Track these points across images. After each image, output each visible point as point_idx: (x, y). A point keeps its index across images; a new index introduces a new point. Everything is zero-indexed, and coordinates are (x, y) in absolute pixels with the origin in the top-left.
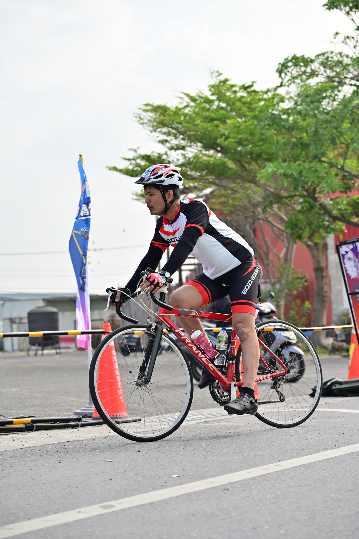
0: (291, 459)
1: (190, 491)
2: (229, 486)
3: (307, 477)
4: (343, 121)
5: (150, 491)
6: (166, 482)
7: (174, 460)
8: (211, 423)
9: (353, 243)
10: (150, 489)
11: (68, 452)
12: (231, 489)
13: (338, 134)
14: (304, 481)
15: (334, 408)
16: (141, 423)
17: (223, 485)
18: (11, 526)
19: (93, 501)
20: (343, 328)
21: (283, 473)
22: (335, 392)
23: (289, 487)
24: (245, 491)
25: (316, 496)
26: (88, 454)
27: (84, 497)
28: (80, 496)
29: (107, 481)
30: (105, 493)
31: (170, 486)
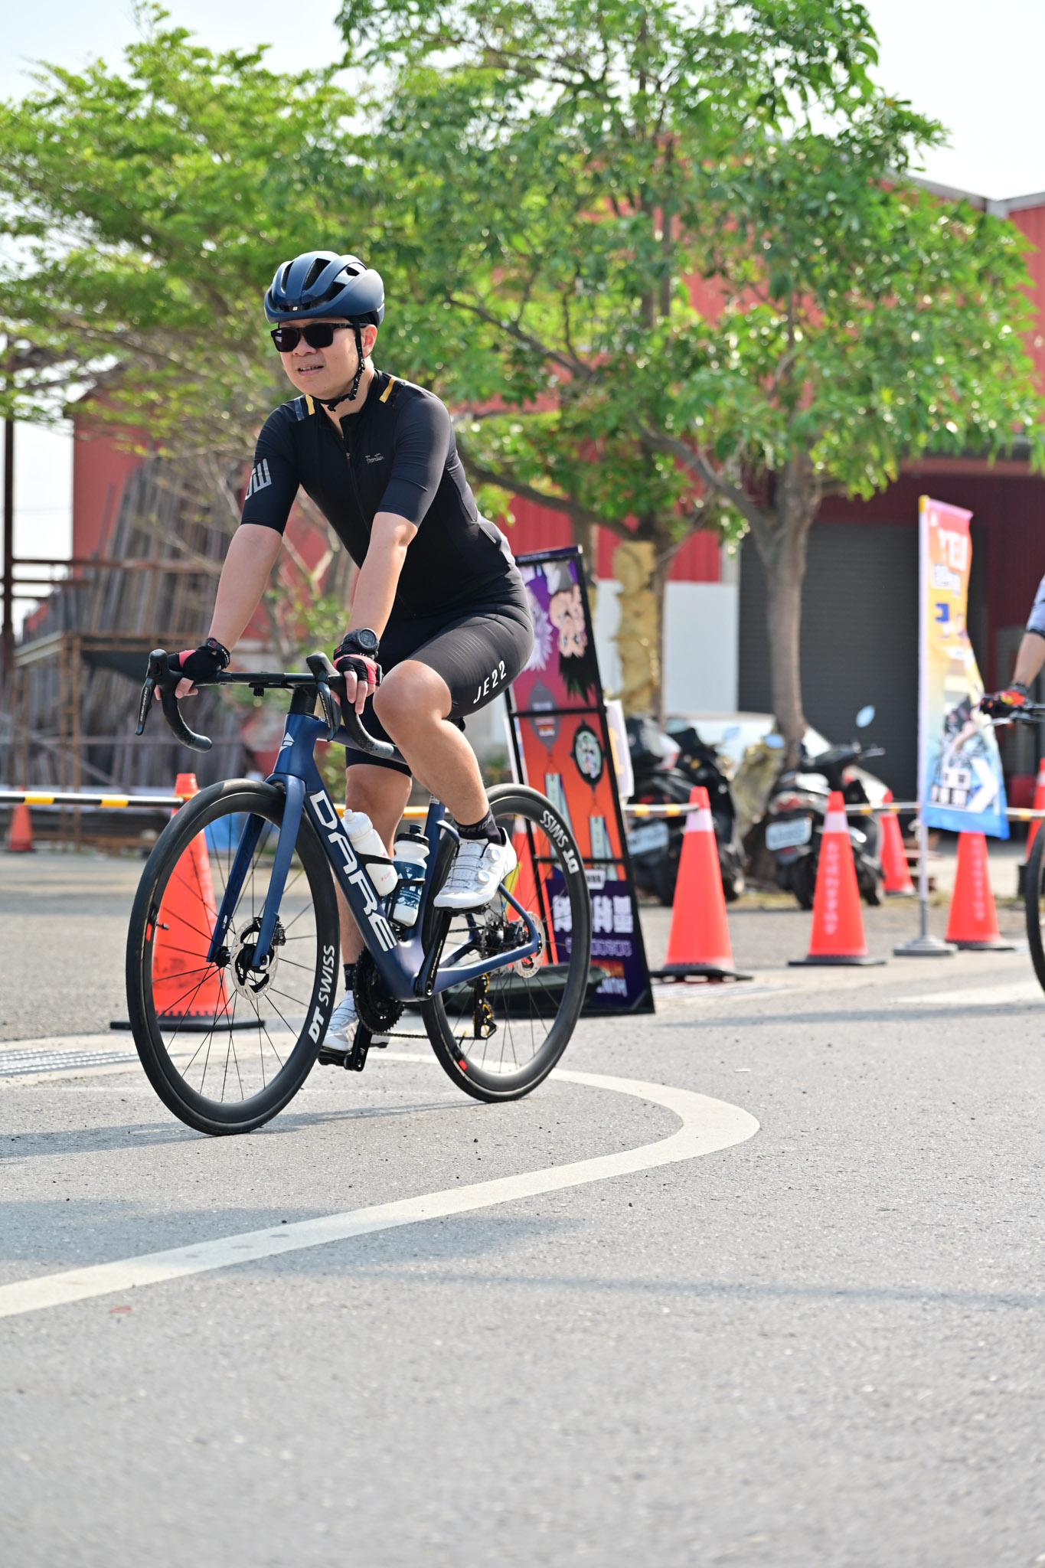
1: (15, 1311)
2: (129, 1299)
4: (525, 188)
8: (80, 1085)
9: (536, 563)
12: (135, 1309)
13: (508, 225)
14: (355, 1291)
17: (114, 1292)
21: (294, 1262)
23: (310, 1308)
24: (177, 1317)
25: (390, 1340)
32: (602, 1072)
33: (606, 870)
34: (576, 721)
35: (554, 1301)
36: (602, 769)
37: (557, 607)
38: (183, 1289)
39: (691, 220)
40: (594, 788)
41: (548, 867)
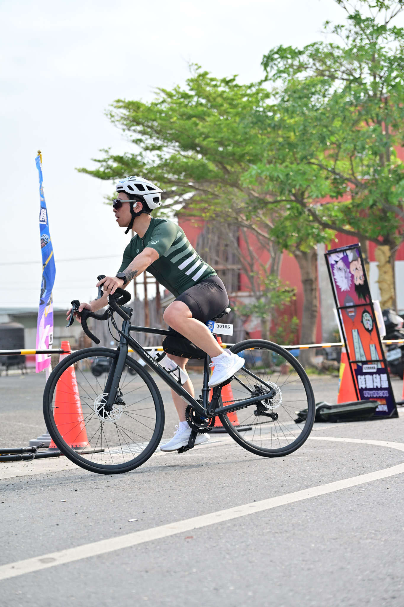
0: (268, 498)
1: (147, 539)
2: (193, 533)
3: (285, 521)
4: (333, 118)
5: (100, 540)
6: (120, 528)
7: (134, 500)
9: (344, 251)
10: (101, 537)
11: (14, 490)
12: (194, 537)
13: (328, 133)
14: (281, 527)
15: (321, 436)
16: (104, 453)
17: (187, 531)
19: (32, 553)
20: (332, 346)
22: (323, 417)
23: (263, 534)
24: (211, 539)
25: (294, 545)
26: (37, 492)
27: (22, 547)
28: (17, 546)
29: (53, 526)
30: (48, 542)
31: (124, 532)
32: (378, 439)
33: (377, 364)
34: (362, 309)
35: (359, 527)
36: (373, 326)
37: (353, 267)
38: (214, 528)
39: (395, 126)
40: (370, 334)
41: (355, 365)
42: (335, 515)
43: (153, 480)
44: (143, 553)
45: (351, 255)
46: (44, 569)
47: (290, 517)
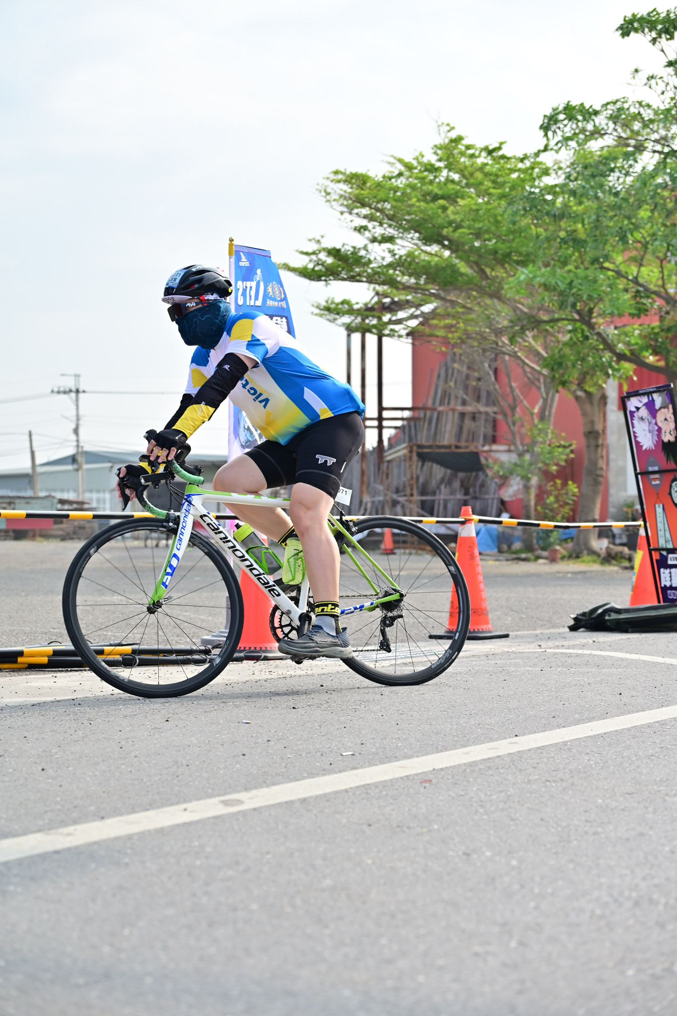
0: (535, 732)
1: (369, 782)
2: (431, 776)
3: (560, 766)
4: (640, 207)
5: (304, 778)
6: (331, 764)
7: (348, 726)
10: (305, 775)
12: (434, 781)
13: (631, 226)
14: (554, 773)
15: (606, 651)
17: (423, 772)
18: (71, 829)
20: (625, 526)
21: (521, 757)
22: (609, 624)
23: (529, 782)
24: (457, 786)
25: (573, 800)
26: (213, 709)
27: (197, 783)
28: (190, 781)
29: (238, 756)
30: (232, 778)
31: (336, 770)
34: (671, 476)
35: (665, 779)
37: (660, 416)
38: (460, 771)
41: (657, 553)
42: (630, 761)
43: (374, 700)
44: (363, 799)
45: (658, 399)
46: (228, 814)
47: (567, 760)
